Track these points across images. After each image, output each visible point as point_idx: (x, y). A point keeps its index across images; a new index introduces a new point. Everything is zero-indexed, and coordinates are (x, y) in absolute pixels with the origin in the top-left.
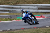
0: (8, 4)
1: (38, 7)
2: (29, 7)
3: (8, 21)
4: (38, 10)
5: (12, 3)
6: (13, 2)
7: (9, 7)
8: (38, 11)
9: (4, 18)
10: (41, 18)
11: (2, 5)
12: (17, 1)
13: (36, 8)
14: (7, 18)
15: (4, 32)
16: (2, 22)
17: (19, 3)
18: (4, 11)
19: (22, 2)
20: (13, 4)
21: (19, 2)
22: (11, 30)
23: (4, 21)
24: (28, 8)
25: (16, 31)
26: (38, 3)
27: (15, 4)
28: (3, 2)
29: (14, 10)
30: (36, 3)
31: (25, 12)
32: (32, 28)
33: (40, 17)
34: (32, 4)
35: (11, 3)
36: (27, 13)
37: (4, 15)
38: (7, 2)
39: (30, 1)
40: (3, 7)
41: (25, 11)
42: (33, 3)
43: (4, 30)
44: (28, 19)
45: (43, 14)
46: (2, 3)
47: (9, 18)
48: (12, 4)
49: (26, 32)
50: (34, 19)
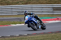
0: (17, 4)
1: (53, 8)
2: (42, 8)
3: (17, 25)
4: (53, 11)
5: (21, 3)
6: (23, 2)
7: (18, 8)
8: (53, 13)
9: (12, 21)
10: (57, 21)
12: (28, 1)
14: (16, 21)
15: (12, 38)
16: (9, 26)
17: (30, 3)
18: (12, 12)
19: (33, 2)
21: (30, 2)
22: (20, 35)
23: (12, 25)
25: (26, 37)
26: (53, 3)
27: (25, 4)
30: (51, 3)
31: (29, 14)
32: (46, 33)
33: (55, 20)
34: (46, 4)
35: (20, 3)
36: (31, 16)
37: (12, 17)
38: (16, 1)
39: (43, 1)
40: (11, 8)
42: (47, 2)
43: (12, 35)
44: (32, 23)
45: (59, 16)
46: (10, 3)
47: (18, 21)
48: (21, 4)
49: (39, 38)
50: (39, 24)
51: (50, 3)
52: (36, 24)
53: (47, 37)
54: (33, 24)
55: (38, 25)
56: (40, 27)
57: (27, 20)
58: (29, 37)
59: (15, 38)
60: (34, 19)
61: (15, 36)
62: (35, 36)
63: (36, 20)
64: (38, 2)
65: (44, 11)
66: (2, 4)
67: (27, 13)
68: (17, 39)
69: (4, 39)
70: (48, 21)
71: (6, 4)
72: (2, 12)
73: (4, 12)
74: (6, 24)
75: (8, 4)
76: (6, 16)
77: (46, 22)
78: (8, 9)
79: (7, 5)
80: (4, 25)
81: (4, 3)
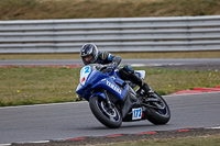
56: (137, 113)
63: (122, 86)
67: (92, 54)
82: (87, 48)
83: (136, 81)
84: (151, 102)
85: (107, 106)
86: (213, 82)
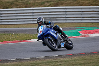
0: (41, 5)
2: (83, 12)
5: (48, 4)
6: (51, 1)
7: (43, 12)
9: (33, 33)
11: (30, 7)
12: (59, 0)
13: (96, 13)
15: (34, 62)
16: (29, 42)
17: (62, 4)
19: (68, 2)
20: (50, 5)
21: (63, 2)
22: (47, 57)
23: (33, 40)
24: (81, 14)
27: (55, 6)
28: (32, 2)
29: (53, 18)
30: (97, 3)
32: (88, 54)
34: (89, 6)
35: (46, 3)
38: (40, 1)
40: (31, 11)
41: (45, 22)
42: (89, 3)
46: (30, 4)
48: (48, 6)
49: (77, 61)
50: (61, 39)
51: (95, 3)
52: (56, 40)
53: (90, 59)
54: (51, 40)
55: (59, 41)
57: (41, 33)
58: (62, 59)
59: (38, 61)
60: (52, 32)
61: (38, 59)
62: (70, 59)
63: (56, 34)
64: (75, 3)
65: (86, 17)
66: (17, 5)
67: (42, 22)
68: (42, 63)
69: (20, 64)
70: (92, 33)
71: (24, 6)
72: (17, 19)
73: (20, 19)
74: (24, 39)
75: (27, 5)
76: (24, 25)
77: (89, 35)
78: (26, 13)
79: (26, 7)
80: (20, 40)
81: (20, 4)
82: (40, 19)
83: (60, 31)
84: (66, 40)
85: (52, 42)
86: (12, 39)
